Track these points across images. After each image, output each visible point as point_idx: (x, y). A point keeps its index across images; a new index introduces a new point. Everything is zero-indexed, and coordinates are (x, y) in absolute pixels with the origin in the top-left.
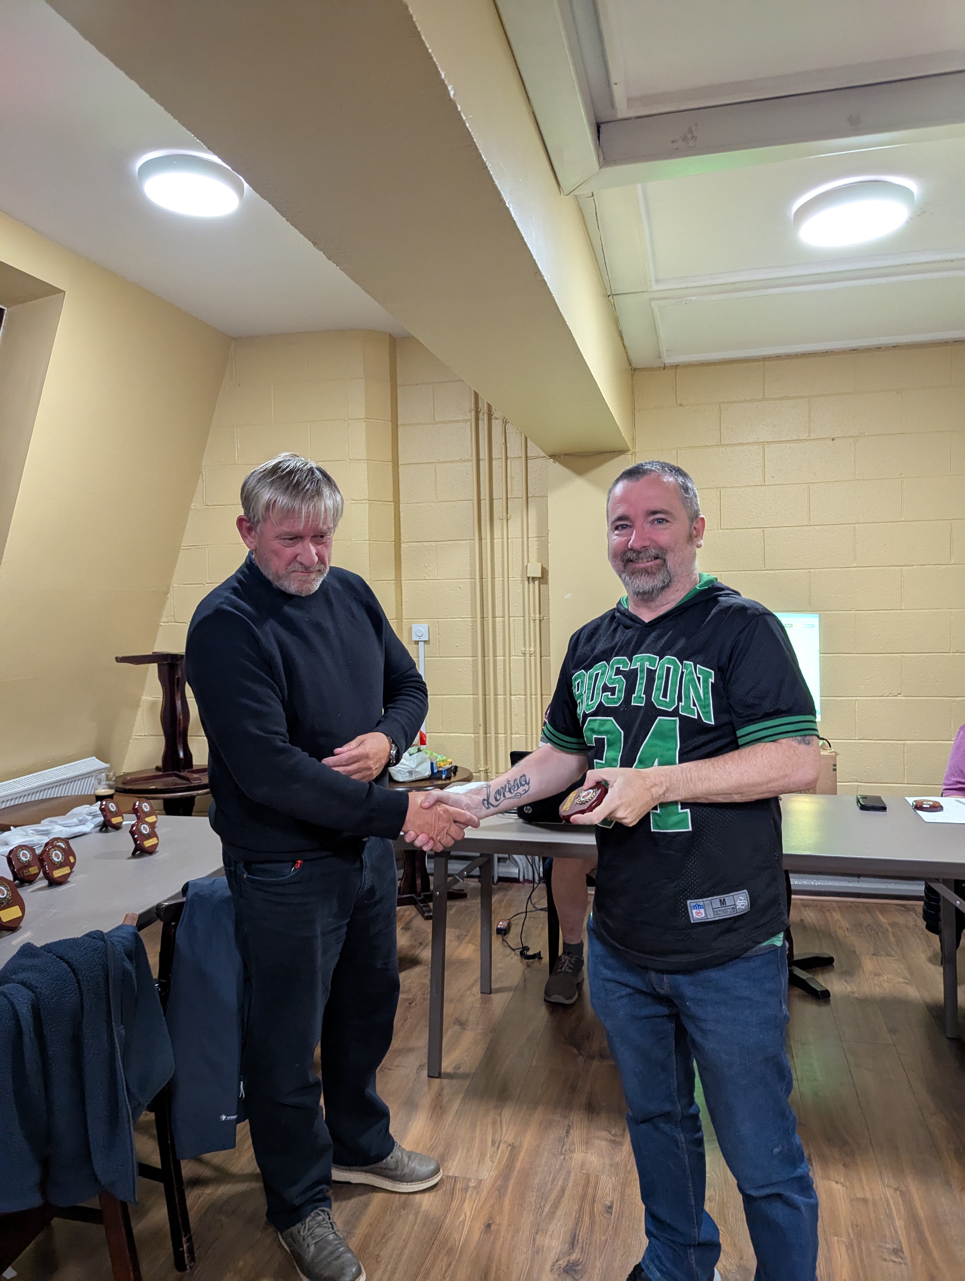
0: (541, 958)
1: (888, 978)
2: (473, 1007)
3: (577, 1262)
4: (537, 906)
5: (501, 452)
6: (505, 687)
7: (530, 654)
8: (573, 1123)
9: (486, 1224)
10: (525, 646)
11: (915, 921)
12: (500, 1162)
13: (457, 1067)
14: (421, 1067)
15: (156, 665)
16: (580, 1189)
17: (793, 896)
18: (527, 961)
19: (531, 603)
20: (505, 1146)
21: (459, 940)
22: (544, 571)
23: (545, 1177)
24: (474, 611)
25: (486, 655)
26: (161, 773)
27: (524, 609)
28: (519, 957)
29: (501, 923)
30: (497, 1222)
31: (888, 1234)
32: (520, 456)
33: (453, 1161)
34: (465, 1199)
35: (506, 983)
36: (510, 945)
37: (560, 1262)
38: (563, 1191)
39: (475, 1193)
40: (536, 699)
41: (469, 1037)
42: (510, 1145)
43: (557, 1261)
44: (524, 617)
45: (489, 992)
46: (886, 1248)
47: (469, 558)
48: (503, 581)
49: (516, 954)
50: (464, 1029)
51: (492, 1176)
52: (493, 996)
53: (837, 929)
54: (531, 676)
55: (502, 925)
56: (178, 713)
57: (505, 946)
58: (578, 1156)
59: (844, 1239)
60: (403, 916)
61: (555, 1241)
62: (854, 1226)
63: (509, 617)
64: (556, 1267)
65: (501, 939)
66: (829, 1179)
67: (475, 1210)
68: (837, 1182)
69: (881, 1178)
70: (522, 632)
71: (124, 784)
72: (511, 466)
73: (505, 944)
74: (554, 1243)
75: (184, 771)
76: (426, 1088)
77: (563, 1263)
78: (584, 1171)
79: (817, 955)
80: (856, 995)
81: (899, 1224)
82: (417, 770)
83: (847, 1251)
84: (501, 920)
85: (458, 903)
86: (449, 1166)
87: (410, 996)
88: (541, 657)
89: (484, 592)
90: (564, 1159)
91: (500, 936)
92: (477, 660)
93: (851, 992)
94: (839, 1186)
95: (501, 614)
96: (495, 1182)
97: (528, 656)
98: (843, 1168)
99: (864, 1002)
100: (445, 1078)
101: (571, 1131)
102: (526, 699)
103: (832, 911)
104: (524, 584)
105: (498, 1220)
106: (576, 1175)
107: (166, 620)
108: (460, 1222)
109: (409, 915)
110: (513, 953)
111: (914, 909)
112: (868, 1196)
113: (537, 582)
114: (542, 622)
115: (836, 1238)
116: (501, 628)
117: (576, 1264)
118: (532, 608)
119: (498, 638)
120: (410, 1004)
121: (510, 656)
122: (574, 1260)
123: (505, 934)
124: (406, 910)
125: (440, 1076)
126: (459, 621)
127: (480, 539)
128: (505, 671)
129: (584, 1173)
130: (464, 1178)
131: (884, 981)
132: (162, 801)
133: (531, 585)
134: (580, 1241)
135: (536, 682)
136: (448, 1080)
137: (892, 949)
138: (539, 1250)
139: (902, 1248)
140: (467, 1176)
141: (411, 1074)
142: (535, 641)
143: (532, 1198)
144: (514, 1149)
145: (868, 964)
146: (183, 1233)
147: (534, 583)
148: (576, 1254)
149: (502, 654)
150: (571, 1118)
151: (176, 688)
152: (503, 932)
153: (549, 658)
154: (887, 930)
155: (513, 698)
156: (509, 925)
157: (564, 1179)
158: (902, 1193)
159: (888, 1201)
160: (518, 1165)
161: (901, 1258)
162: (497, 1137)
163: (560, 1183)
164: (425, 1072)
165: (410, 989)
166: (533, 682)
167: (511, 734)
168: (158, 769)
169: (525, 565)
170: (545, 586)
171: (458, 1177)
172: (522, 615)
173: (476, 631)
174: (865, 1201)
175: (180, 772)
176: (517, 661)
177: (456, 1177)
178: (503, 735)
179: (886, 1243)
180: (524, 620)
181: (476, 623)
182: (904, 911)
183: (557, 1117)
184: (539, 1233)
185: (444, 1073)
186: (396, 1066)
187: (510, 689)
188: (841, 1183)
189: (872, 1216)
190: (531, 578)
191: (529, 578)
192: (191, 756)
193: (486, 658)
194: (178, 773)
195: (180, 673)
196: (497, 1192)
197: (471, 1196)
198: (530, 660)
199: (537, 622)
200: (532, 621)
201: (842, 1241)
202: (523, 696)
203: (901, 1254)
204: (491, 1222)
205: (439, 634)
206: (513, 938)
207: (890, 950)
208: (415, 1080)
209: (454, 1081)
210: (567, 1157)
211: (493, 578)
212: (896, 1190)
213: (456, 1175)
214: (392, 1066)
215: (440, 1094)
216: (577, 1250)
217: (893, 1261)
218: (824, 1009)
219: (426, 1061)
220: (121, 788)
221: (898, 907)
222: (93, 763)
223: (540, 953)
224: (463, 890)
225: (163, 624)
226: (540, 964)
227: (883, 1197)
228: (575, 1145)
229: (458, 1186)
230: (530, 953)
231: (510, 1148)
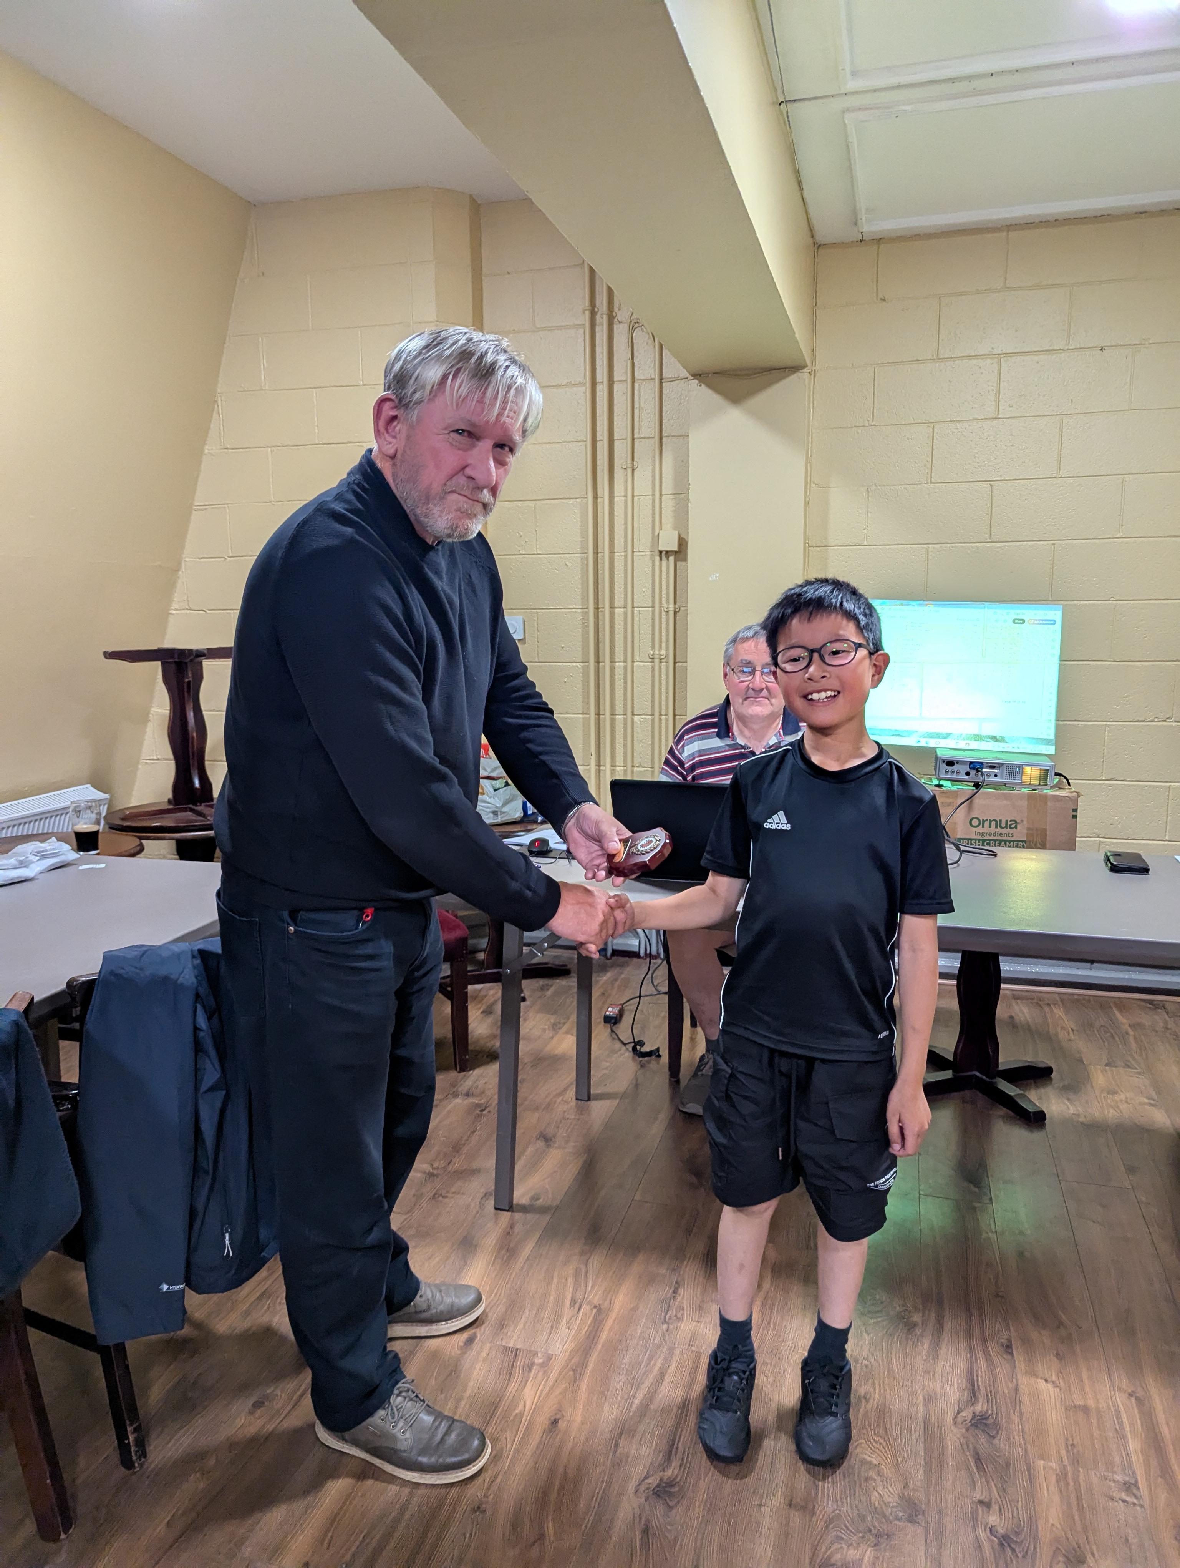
0: (659, 1056)
1: (1126, 1098)
2: (564, 1118)
3: (674, 1479)
4: (660, 988)
5: (626, 373)
6: (625, 705)
7: (661, 659)
8: (684, 1280)
9: (553, 1418)
10: (653, 648)
11: (1166, 1022)
12: (579, 1329)
13: (536, 1198)
14: (486, 1195)
15: (159, 663)
16: (687, 1374)
17: (1003, 986)
18: (641, 1059)
19: (664, 587)
20: (588, 1308)
21: (554, 1029)
22: (683, 543)
23: (639, 1356)
24: (585, 598)
25: (600, 660)
26: (171, 807)
27: (653, 597)
28: (632, 1054)
29: (610, 1009)
30: (567, 1417)
31: (1117, 1460)
32: (653, 376)
33: (516, 1326)
34: (527, 1381)
35: (610, 1088)
36: (621, 1038)
37: (649, 1481)
38: (662, 1375)
39: (541, 1373)
40: (667, 720)
41: (554, 1157)
42: (595, 1307)
43: (646, 1478)
44: (653, 607)
45: (586, 1099)
46: (1114, 1481)
47: (580, 524)
48: (626, 556)
49: (627, 1049)
50: (548, 1146)
51: (567, 1350)
52: (593, 1104)
53: (1059, 1029)
54: (660, 689)
55: (611, 1011)
56: (190, 729)
57: (614, 1039)
58: (686, 1327)
59: (1054, 1465)
60: (486, 996)
61: (644, 1449)
62: (1070, 1448)
63: (633, 607)
64: (642, 1488)
65: (609, 1030)
66: (1035, 1375)
67: (540, 1397)
68: (1046, 1381)
69: (1110, 1376)
70: (650, 629)
71: (123, 819)
72: (639, 392)
73: (614, 1036)
74: (644, 1450)
75: (201, 805)
76: (490, 1225)
77: (653, 1481)
78: (693, 1348)
79: (1030, 1064)
80: (1082, 1119)
81: (1134, 1445)
82: (504, 809)
83: (1057, 1481)
84: (611, 1005)
85: (557, 981)
86: (509, 1334)
87: (483, 1101)
88: (675, 663)
89: (600, 572)
90: (667, 1330)
91: (608, 1025)
92: (588, 667)
93: (1074, 1114)
94: (1050, 1386)
95: (622, 604)
96: (570, 1359)
97: (657, 661)
98: (1055, 1359)
99: (1093, 1128)
100: (518, 1211)
101: (681, 1291)
102: (653, 721)
103: (1052, 1006)
104: (653, 562)
105: (568, 1416)
106: (682, 1354)
107: (177, 607)
108: (516, 1415)
109: (493, 995)
110: (624, 1048)
111: (1164, 1006)
112: (1091, 1403)
113: (672, 559)
114: (678, 614)
115: (1042, 1462)
116: (622, 623)
117: (671, 1483)
118: (664, 596)
119: (617, 636)
120: (482, 1111)
121: (633, 662)
122: (669, 1478)
123: (615, 1023)
124: (490, 989)
125: (511, 1208)
126: (566, 613)
127: (595, 497)
128: (625, 683)
129: (692, 1351)
130: (529, 1352)
131: (1121, 1100)
132: (173, 843)
133: (664, 562)
134: (681, 1449)
135: (667, 698)
136: (521, 1214)
137: (1132, 1056)
138: (621, 1461)
139: (1136, 1481)
140: (533, 1349)
141: (473, 1205)
142: (667, 641)
143: (618, 1382)
144: (600, 1313)
145: (1100, 1078)
146: (128, 1422)
147: (668, 560)
148: (672, 1468)
149: (622, 659)
150: (681, 1273)
151: (186, 694)
152: (613, 1021)
153: (685, 664)
154: (1127, 1033)
155: (636, 718)
156: (621, 1013)
157: (665, 1359)
158: (1137, 1398)
159: (1118, 1412)
160: (604, 1335)
161: (1136, 1497)
162: (579, 1296)
163: (659, 1365)
164: (490, 1204)
165: (483, 1092)
166: (663, 698)
167: (633, 766)
168: (169, 801)
169: (656, 534)
170: (683, 563)
171: (520, 1349)
172: (650, 605)
173: (587, 626)
174: (1085, 1409)
175: (197, 806)
176: (642, 667)
177: (517, 1349)
178: (622, 768)
179: (1113, 1472)
180: (653, 612)
181: (588, 616)
182: (1150, 1008)
183: (663, 1271)
184: (623, 1436)
185: (517, 1205)
186: (454, 1193)
187: (633, 707)
188: (1053, 1382)
189: (1096, 1433)
190: (664, 553)
191: (661, 552)
192: (210, 785)
193: (601, 664)
194: (193, 807)
195: (190, 675)
196: (571, 1373)
197: (535, 1378)
198: (660, 668)
199: (671, 614)
200: (664, 613)
201: (1051, 1468)
202: (650, 717)
203: (1135, 1491)
204: (558, 1417)
205: (538, 631)
206: (624, 1030)
207: (1130, 1059)
208: (477, 1212)
209: (529, 1216)
210: (671, 1327)
211: (612, 552)
212: (1130, 1395)
213: (518, 1347)
214: (448, 1192)
215: (508, 1233)
216: (675, 1463)
217: (1124, 1501)
218: (1036, 1136)
219: (493, 1188)
220: (118, 825)
221: (1143, 1004)
222: (87, 793)
223: (658, 1050)
224: (566, 966)
225: (174, 612)
226: (658, 1063)
227: (1111, 1403)
228: (683, 1309)
229: (520, 1362)
230: (646, 1049)
231: (595, 1311)
